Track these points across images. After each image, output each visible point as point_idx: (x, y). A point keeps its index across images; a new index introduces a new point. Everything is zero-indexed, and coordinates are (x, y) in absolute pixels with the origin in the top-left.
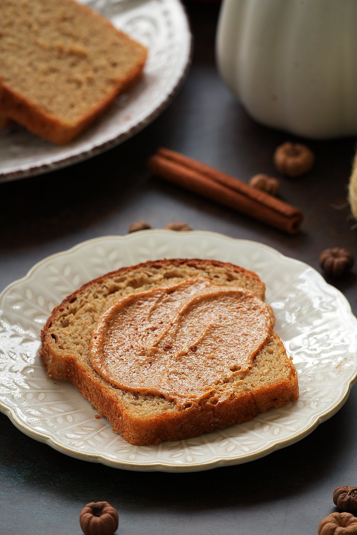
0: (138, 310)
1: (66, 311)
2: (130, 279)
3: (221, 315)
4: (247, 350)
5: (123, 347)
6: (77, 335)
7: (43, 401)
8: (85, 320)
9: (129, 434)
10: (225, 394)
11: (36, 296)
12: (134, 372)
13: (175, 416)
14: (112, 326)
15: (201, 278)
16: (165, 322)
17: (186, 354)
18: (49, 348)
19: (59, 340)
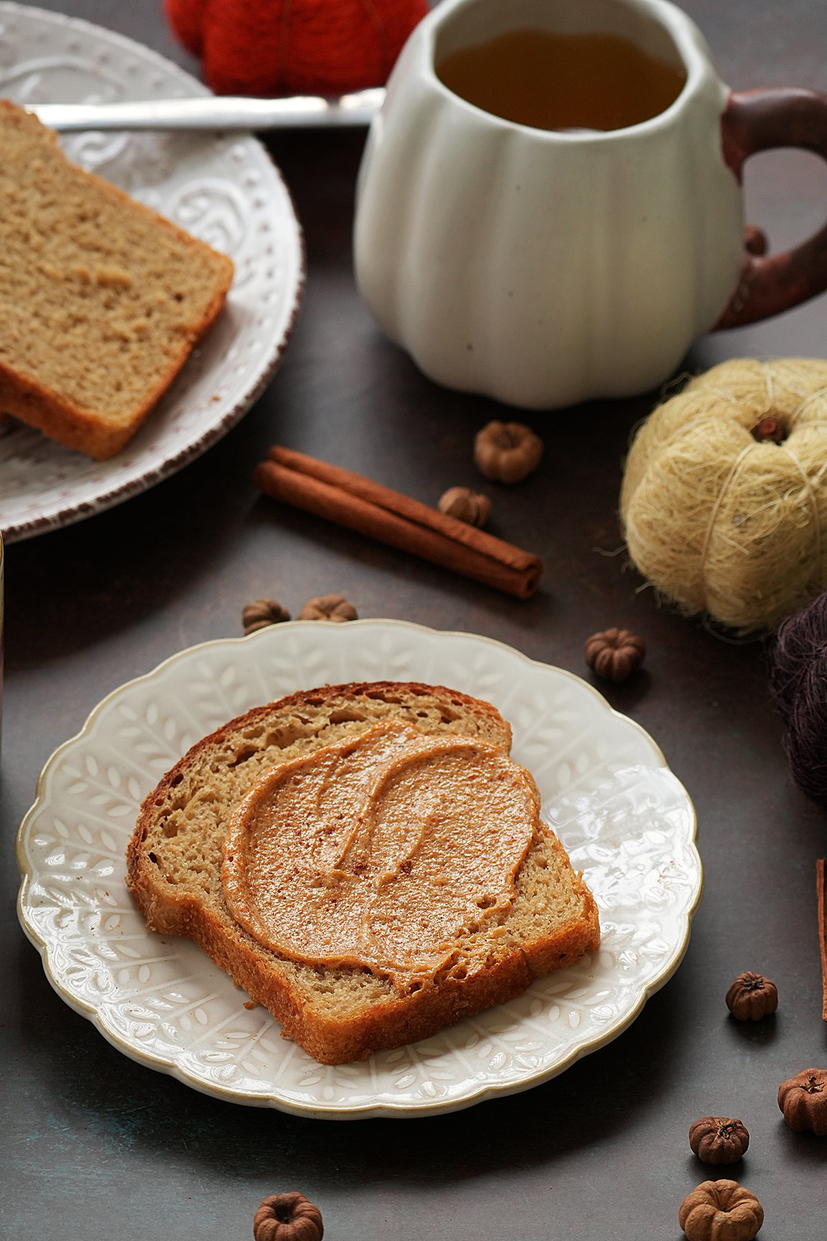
0: (295, 793)
1: (168, 805)
2: (271, 730)
3: (444, 795)
4: (501, 864)
5: (280, 870)
6: (194, 851)
7: (148, 984)
8: (204, 819)
9: (315, 1046)
10: (477, 957)
11: (104, 769)
12: (309, 922)
13: (396, 1009)
14: (255, 831)
15: (398, 722)
16: (346, 815)
17: (394, 879)
18: (150, 882)
19: (166, 864)
